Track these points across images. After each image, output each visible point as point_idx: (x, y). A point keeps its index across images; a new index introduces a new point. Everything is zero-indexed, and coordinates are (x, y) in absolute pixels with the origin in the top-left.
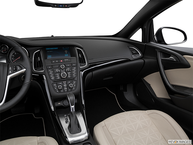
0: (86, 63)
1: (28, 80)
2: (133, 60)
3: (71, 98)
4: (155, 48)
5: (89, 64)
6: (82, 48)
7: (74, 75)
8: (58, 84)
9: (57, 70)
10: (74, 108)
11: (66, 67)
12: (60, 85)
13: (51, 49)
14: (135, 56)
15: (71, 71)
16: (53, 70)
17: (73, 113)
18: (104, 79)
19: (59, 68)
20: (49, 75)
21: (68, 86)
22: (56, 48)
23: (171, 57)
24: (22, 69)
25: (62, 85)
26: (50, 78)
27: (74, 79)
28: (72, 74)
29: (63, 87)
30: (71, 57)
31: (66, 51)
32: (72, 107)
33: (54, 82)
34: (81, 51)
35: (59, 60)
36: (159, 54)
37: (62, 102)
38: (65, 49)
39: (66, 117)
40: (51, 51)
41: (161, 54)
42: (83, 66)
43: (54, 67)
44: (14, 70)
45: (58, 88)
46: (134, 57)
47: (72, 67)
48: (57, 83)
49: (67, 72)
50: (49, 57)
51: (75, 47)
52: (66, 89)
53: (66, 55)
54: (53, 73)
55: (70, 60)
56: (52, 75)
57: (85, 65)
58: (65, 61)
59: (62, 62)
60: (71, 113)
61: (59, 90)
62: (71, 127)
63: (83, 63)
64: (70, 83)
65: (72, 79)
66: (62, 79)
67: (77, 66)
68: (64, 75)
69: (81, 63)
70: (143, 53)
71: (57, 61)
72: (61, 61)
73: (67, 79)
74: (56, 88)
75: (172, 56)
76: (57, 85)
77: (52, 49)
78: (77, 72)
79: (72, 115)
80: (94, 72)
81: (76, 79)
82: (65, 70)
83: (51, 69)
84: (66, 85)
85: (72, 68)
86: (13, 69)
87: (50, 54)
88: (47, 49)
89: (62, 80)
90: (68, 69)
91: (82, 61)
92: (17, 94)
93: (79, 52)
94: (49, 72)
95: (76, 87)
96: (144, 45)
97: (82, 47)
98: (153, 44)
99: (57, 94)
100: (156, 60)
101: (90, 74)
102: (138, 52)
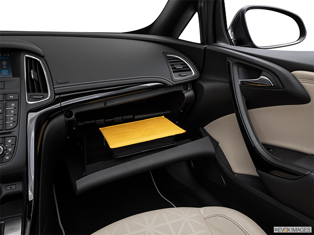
0: (47, 93)
2: (174, 86)
4: (225, 56)
5: (56, 94)
6: (41, 56)
7: (10, 123)
14: (180, 75)
15: (2, 113)
23: (262, 77)
27: (9, 133)
28: (4, 120)
31: (4, 63)
34: (39, 62)
36: (235, 70)
38: (2, 58)
41: (240, 69)
42: (40, 99)
46: (177, 78)
47: (4, 102)
51: (22, 54)
53: (5, 73)
57: (43, 98)
63: (39, 91)
65: (3, 134)
69: (34, 91)
70: (200, 69)
75: (264, 73)
78: (18, 115)
81: (14, 133)
85: (5, 106)
96: (201, 50)
97: (43, 54)
98: (223, 46)
100: (228, 85)
102: (188, 67)
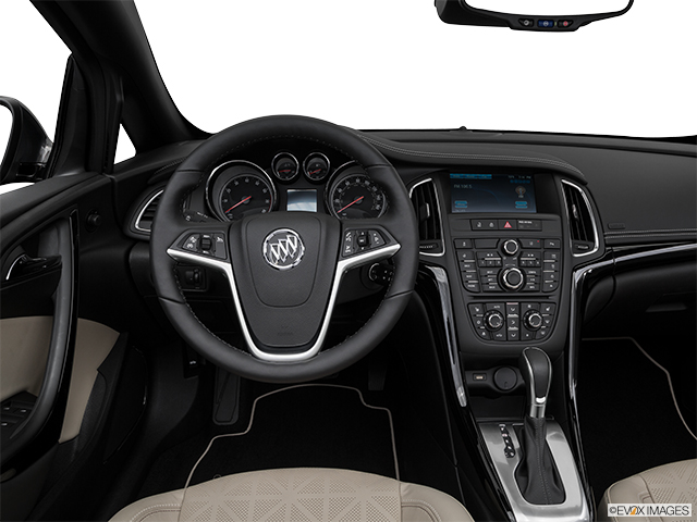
0: (594, 241)
1: (402, 286)
3: (538, 368)
6: (582, 183)
7: (549, 283)
8: (489, 306)
9: (491, 258)
10: (544, 406)
11: (523, 250)
12: (496, 311)
13: (468, 176)
15: (540, 267)
16: (475, 256)
17: (538, 425)
18: (649, 311)
19: (499, 249)
20: (461, 272)
21: (523, 322)
22: (484, 176)
24: (386, 243)
25: (501, 315)
26: (463, 283)
27: (547, 297)
28: (540, 277)
29: (506, 321)
30: (538, 212)
31: (520, 190)
32: (539, 400)
33: (475, 297)
35: (499, 219)
37: (489, 372)
38: (516, 181)
39: (506, 431)
40: (466, 186)
42: (586, 251)
43: (479, 244)
44: (361, 245)
45: (487, 322)
47: (542, 251)
48: (484, 303)
49: (525, 270)
50: (461, 206)
51: (557, 179)
52: (513, 332)
53: (521, 205)
54: (475, 265)
55: (537, 226)
56: (469, 274)
57: (589, 249)
58: (521, 227)
59: (508, 230)
60: (530, 422)
61: (489, 329)
62: (527, 476)
63: (583, 239)
64: (530, 311)
65: (540, 298)
66: (505, 291)
67: (561, 250)
68: (515, 280)
69: (577, 238)
71: (491, 225)
72: (508, 225)
73: (523, 295)
74: (479, 322)
76: (486, 312)
77: (473, 176)
78: (560, 271)
79: (534, 429)
80: (622, 280)
81: (554, 298)
82: (519, 258)
83: (469, 252)
84: (515, 315)
85: (542, 258)
86: (358, 241)
87: (463, 195)
88: (454, 176)
89: (504, 293)
90: (529, 258)
91: (582, 231)
92: (362, 325)
93: (573, 196)
94: (459, 262)
95: (551, 328)
97: (585, 179)
99: (479, 341)
101: (607, 283)
